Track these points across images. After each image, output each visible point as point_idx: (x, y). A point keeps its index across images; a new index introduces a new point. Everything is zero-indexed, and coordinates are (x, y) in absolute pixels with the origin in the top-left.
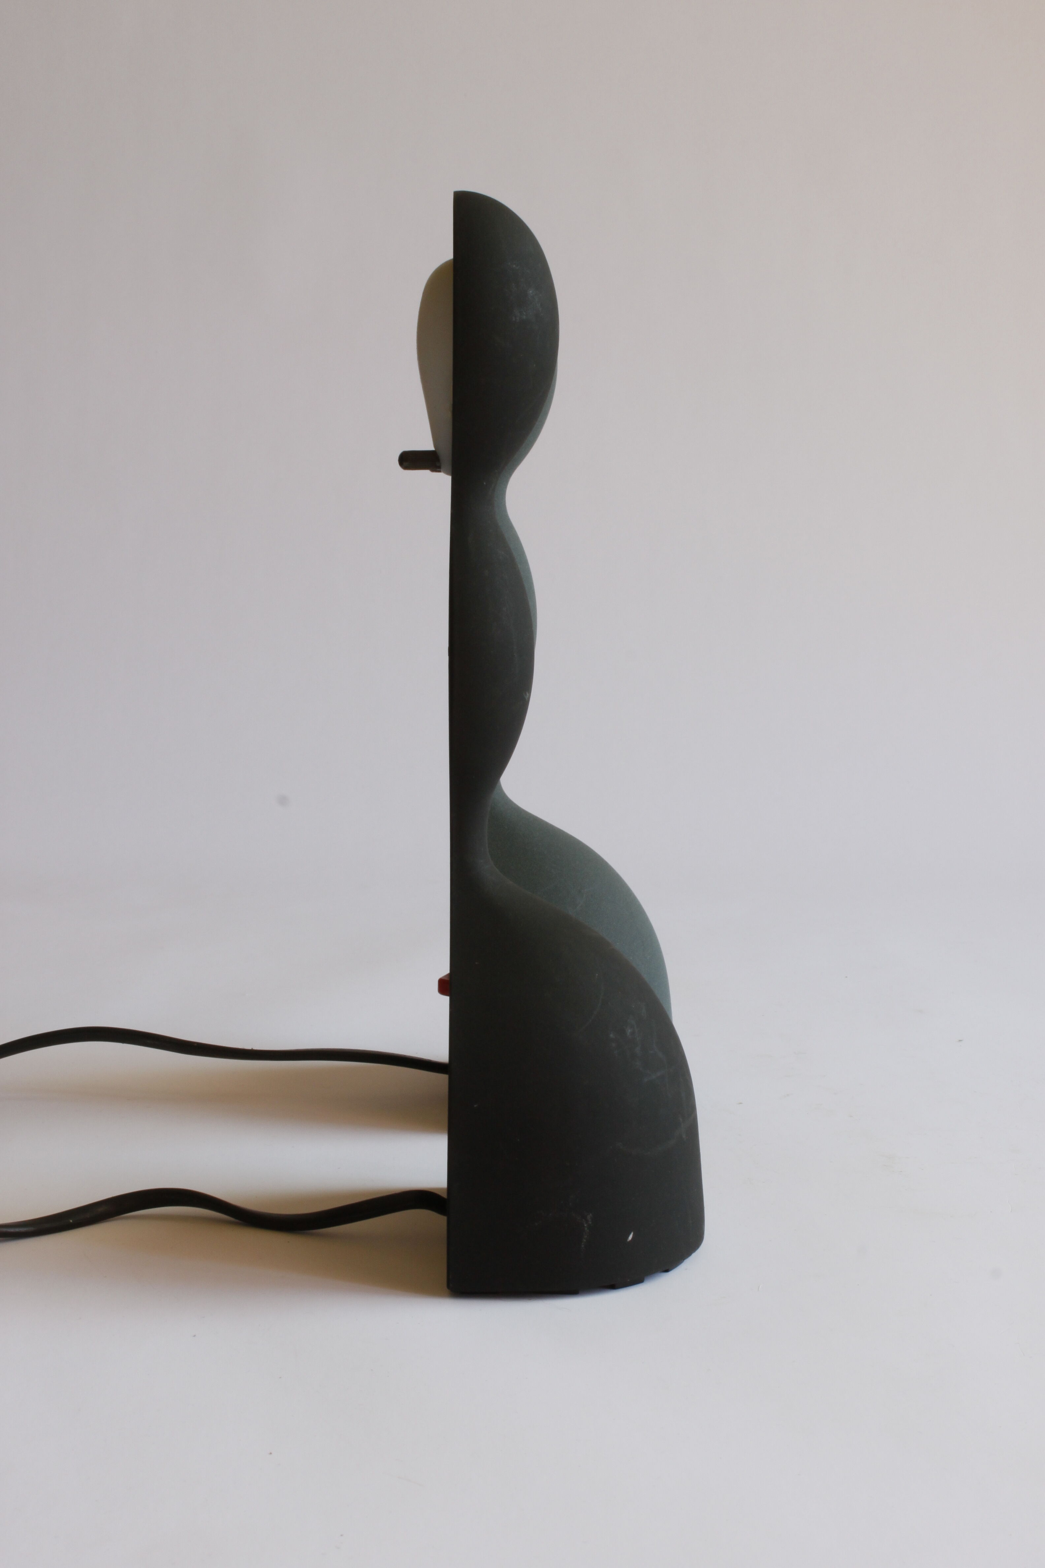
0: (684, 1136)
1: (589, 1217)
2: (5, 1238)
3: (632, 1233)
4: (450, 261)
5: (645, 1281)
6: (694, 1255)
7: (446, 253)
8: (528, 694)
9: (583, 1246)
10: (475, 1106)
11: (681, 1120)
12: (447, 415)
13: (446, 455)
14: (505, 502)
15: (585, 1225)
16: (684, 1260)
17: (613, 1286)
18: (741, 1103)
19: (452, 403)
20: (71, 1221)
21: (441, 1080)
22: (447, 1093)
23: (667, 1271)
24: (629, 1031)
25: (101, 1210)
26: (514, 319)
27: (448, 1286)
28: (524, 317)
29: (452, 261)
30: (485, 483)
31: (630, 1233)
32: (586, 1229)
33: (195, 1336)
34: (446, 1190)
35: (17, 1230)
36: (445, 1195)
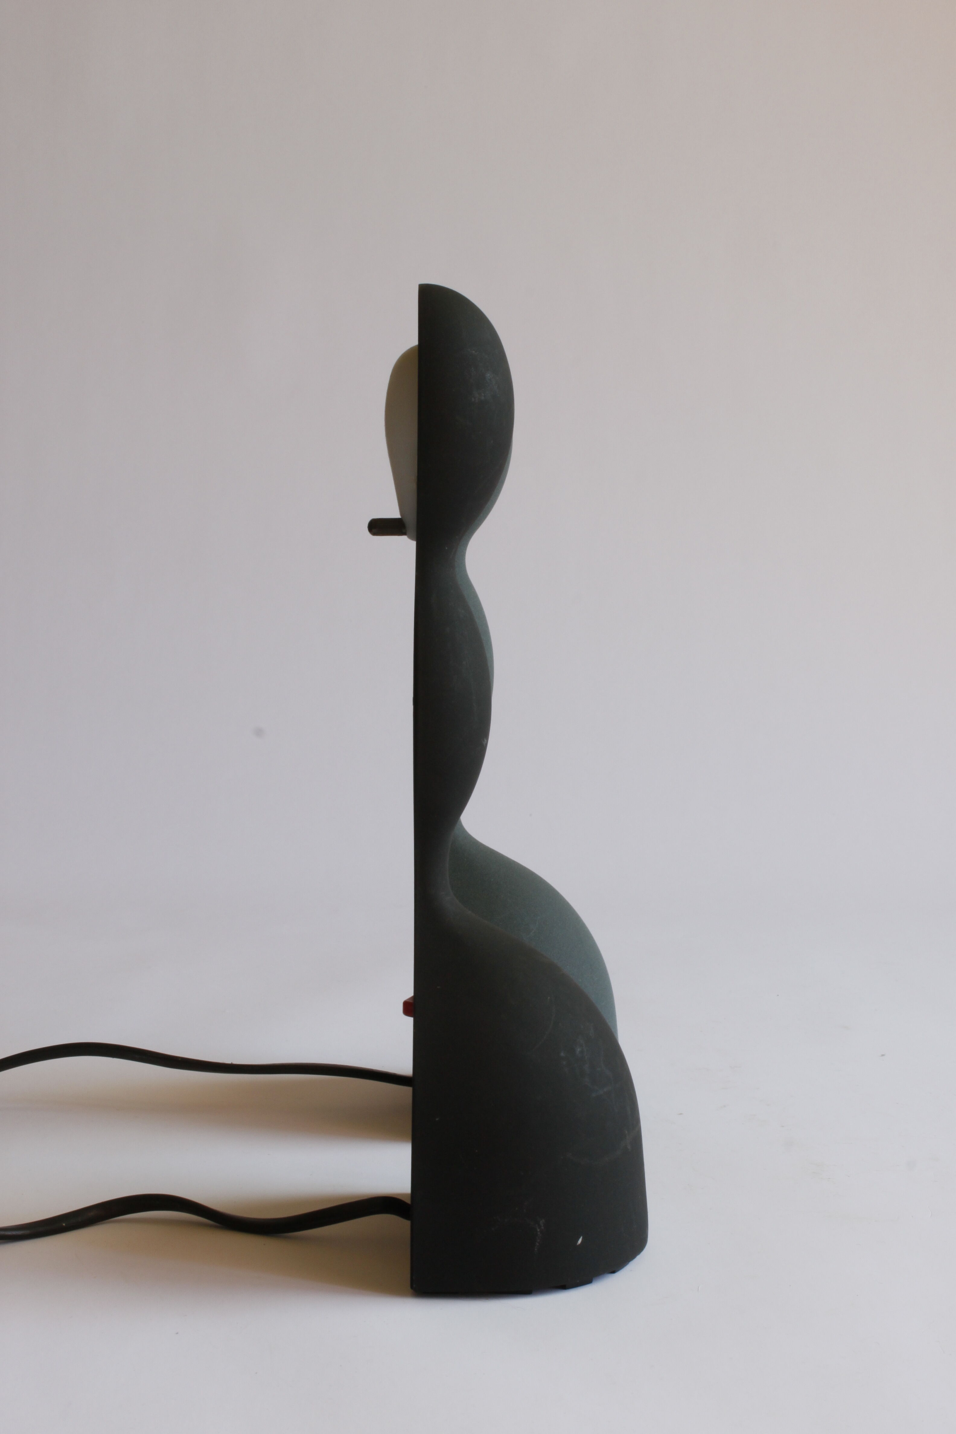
0: (629, 1147)
1: (542, 1222)
2: (4, 1241)
3: (581, 1238)
4: (416, 346)
5: (593, 1281)
6: (638, 1257)
7: (412, 340)
8: (485, 740)
9: (536, 1249)
10: (437, 1119)
11: (626, 1132)
12: (412, 486)
13: (411, 521)
14: (465, 562)
15: (538, 1230)
16: (629, 1262)
17: (564, 1286)
18: (681, 1114)
19: (417, 475)
20: (64, 1224)
21: (406, 1092)
22: (411, 1105)
23: (614, 1272)
24: (578, 1050)
25: (92, 1214)
26: (473, 400)
27: (412, 1287)
28: (483, 398)
29: (417, 347)
30: (446, 548)
31: (580, 1238)
32: (539, 1233)
33: (177, 1333)
34: (410, 1196)
35: (14, 1233)
36: (408, 1201)
